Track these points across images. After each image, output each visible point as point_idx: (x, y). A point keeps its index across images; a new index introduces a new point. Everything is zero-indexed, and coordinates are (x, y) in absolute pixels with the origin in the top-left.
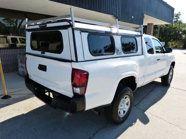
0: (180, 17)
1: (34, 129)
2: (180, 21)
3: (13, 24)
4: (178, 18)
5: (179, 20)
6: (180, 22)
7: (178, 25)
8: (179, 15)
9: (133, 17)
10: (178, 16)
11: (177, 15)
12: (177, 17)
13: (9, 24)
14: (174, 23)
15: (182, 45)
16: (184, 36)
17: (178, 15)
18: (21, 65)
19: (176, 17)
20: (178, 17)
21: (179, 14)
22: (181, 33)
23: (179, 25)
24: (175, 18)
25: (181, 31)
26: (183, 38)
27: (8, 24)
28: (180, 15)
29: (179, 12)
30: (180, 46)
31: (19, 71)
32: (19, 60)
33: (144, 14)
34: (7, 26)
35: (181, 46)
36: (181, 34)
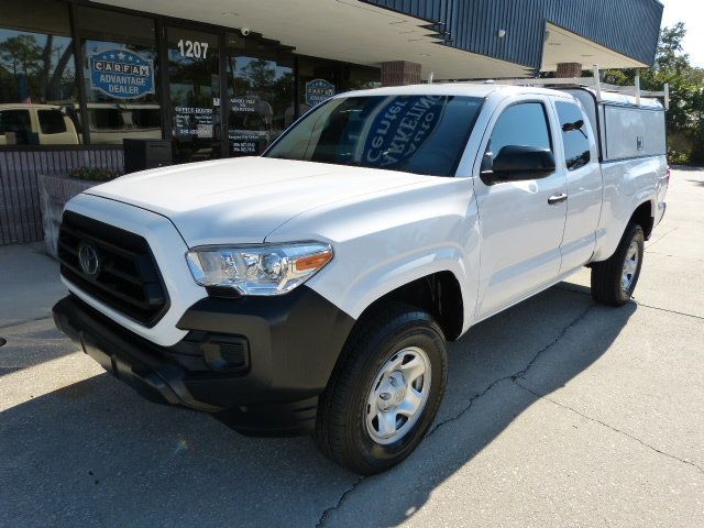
0: (683, 42)
1: (91, 473)
2: (682, 59)
3: (35, 65)
4: (675, 48)
5: (677, 53)
6: (682, 64)
7: (673, 73)
8: (678, 35)
9: (502, 33)
10: (674, 38)
11: (672, 34)
12: (670, 41)
13: (21, 65)
14: (657, 65)
15: (684, 152)
16: (693, 117)
17: (675, 35)
18: (52, 216)
19: (665, 41)
20: (676, 42)
21: (679, 30)
22: (683, 103)
23: (679, 73)
24: (664, 45)
25: (683, 95)
26: (691, 125)
27: (15, 64)
28: (681, 34)
29: (681, 25)
30: (677, 155)
31: (48, 241)
32: (45, 197)
33: (548, 25)
34: (12, 71)
35: (683, 157)
36: (685, 108)
